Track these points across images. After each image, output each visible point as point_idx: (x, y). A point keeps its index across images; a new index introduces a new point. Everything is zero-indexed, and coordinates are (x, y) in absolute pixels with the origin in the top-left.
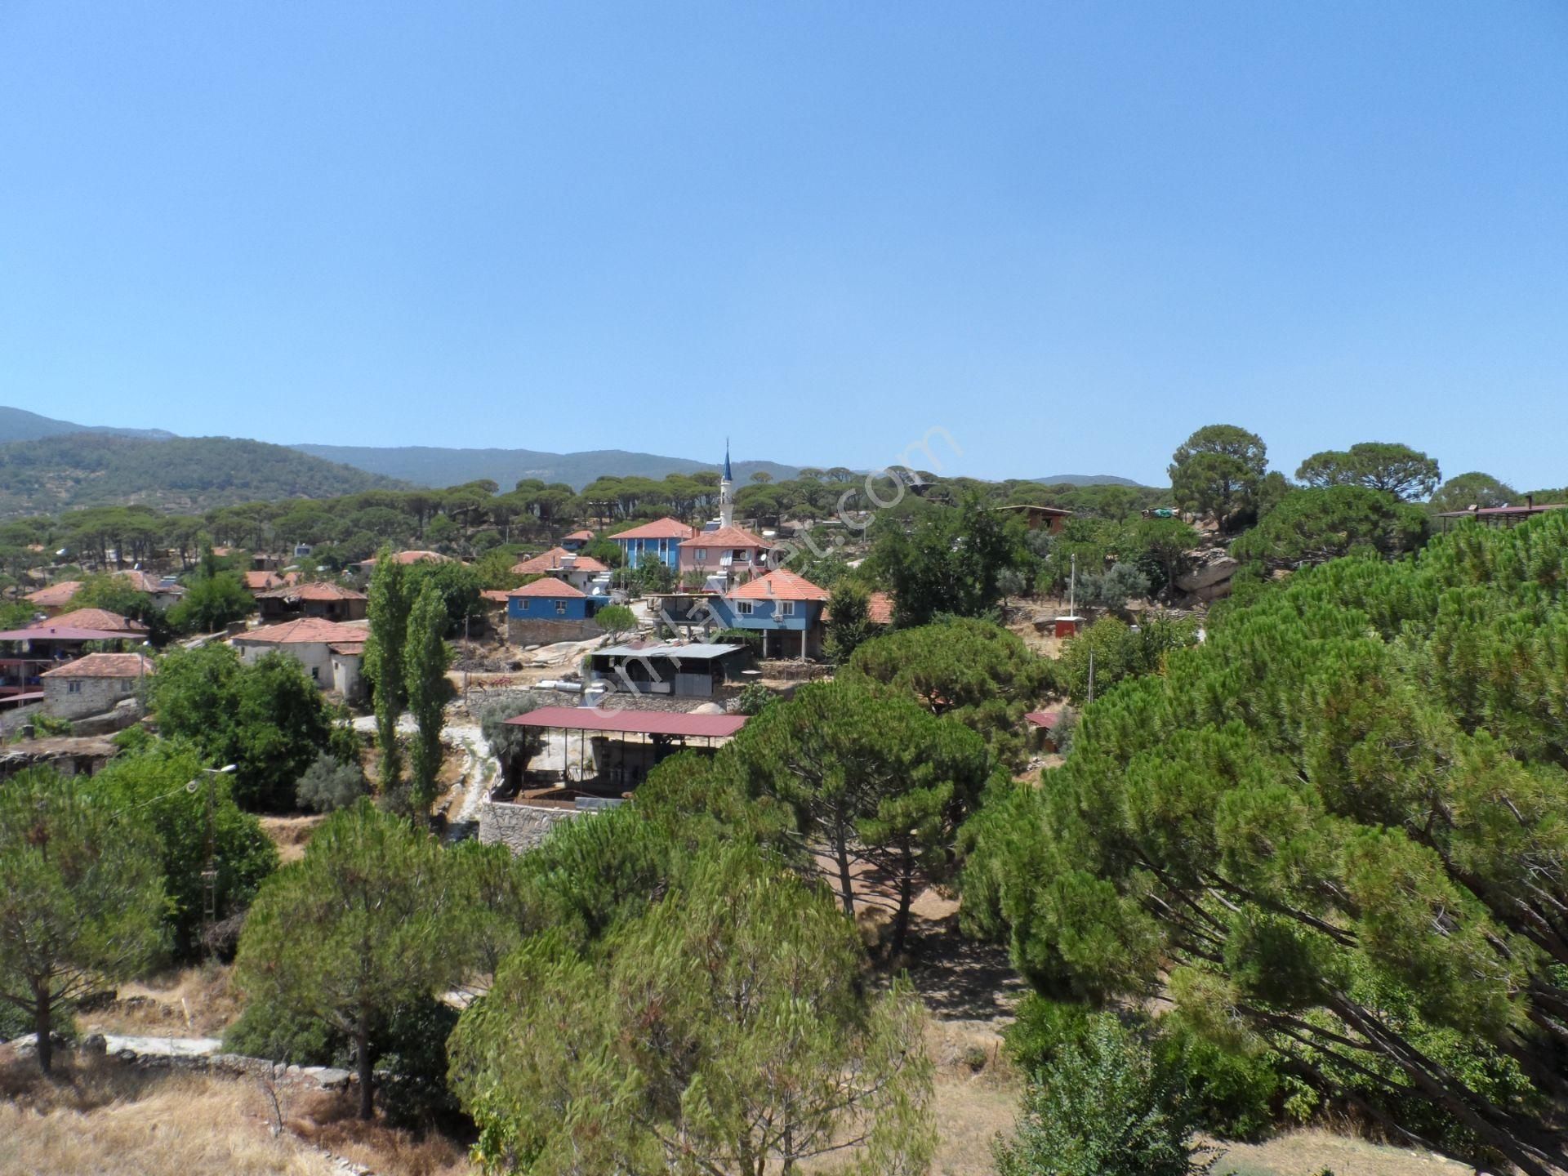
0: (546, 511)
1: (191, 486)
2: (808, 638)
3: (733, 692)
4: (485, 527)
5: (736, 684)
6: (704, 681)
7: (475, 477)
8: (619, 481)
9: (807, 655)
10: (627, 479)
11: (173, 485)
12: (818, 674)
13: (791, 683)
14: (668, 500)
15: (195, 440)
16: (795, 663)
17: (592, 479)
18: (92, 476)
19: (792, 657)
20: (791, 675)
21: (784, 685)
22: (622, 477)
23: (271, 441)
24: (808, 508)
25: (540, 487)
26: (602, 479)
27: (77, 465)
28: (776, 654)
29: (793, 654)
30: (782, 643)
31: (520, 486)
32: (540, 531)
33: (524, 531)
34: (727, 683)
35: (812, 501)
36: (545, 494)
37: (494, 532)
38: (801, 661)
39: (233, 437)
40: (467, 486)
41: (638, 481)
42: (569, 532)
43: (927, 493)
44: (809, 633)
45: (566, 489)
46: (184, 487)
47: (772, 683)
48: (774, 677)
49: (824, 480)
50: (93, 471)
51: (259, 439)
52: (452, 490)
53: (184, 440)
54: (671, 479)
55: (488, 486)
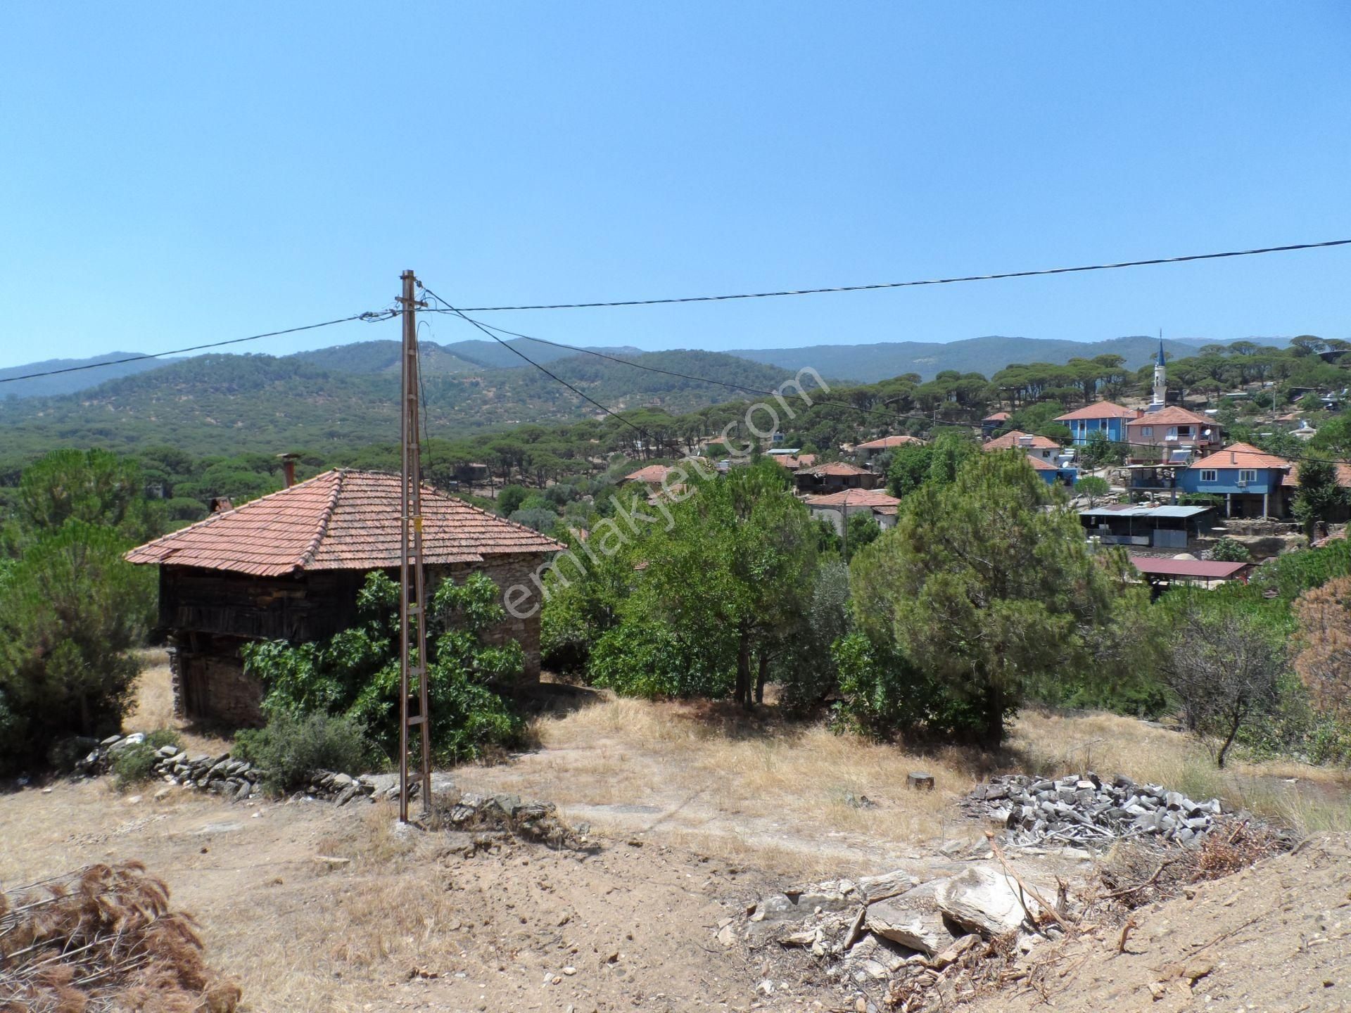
0: (961, 397)
1: (659, 389)
2: (1269, 501)
3: (1207, 545)
4: (913, 412)
5: (1208, 538)
6: (1180, 536)
7: (902, 372)
8: (1026, 368)
9: (1269, 515)
10: (1033, 366)
11: (647, 390)
12: (1283, 531)
13: (1257, 539)
14: (1073, 381)
15: (661, 353)
16: (1258, 521)
17: (1001, 366)
18: (592, 385)
19: (1254, 516)
20: (1256, 532)
21: (1252, 539)
22: (1028, 363)
23: (715, 350)
24: (1210, 381)
25: (957, 377)
26: (1011, 366)
27: (582, 378)
28: (1238, 513)
29: (1256, 513)
30: (1245, 505)
31: (939, 377)
32: (959, 413)
33: (946, 415)
34: (1201, 537)
35: (1214, 374)
36: (963, 382)
37: (921, 415)
38: (1263, 520)
39: (688, 349)
40: (897, 380)
41: (1045, 367)
42: (987, 414)
43: (1339, 360)
44: (1270, 496)
45: (980, 377)
46: (655, 390)
47: (1241, 538)
48: (1239, 533)
49: (1226, 355)
50: (593, 382)
51: (707, 349)
52: (884, 384)
53: (653, 354)
54: (1074, 363)
55: (914, 378)
